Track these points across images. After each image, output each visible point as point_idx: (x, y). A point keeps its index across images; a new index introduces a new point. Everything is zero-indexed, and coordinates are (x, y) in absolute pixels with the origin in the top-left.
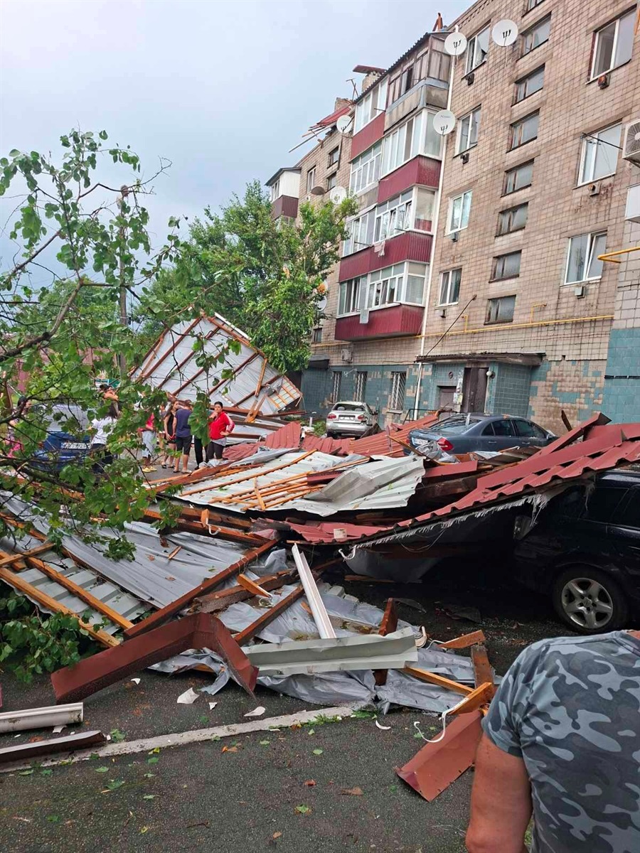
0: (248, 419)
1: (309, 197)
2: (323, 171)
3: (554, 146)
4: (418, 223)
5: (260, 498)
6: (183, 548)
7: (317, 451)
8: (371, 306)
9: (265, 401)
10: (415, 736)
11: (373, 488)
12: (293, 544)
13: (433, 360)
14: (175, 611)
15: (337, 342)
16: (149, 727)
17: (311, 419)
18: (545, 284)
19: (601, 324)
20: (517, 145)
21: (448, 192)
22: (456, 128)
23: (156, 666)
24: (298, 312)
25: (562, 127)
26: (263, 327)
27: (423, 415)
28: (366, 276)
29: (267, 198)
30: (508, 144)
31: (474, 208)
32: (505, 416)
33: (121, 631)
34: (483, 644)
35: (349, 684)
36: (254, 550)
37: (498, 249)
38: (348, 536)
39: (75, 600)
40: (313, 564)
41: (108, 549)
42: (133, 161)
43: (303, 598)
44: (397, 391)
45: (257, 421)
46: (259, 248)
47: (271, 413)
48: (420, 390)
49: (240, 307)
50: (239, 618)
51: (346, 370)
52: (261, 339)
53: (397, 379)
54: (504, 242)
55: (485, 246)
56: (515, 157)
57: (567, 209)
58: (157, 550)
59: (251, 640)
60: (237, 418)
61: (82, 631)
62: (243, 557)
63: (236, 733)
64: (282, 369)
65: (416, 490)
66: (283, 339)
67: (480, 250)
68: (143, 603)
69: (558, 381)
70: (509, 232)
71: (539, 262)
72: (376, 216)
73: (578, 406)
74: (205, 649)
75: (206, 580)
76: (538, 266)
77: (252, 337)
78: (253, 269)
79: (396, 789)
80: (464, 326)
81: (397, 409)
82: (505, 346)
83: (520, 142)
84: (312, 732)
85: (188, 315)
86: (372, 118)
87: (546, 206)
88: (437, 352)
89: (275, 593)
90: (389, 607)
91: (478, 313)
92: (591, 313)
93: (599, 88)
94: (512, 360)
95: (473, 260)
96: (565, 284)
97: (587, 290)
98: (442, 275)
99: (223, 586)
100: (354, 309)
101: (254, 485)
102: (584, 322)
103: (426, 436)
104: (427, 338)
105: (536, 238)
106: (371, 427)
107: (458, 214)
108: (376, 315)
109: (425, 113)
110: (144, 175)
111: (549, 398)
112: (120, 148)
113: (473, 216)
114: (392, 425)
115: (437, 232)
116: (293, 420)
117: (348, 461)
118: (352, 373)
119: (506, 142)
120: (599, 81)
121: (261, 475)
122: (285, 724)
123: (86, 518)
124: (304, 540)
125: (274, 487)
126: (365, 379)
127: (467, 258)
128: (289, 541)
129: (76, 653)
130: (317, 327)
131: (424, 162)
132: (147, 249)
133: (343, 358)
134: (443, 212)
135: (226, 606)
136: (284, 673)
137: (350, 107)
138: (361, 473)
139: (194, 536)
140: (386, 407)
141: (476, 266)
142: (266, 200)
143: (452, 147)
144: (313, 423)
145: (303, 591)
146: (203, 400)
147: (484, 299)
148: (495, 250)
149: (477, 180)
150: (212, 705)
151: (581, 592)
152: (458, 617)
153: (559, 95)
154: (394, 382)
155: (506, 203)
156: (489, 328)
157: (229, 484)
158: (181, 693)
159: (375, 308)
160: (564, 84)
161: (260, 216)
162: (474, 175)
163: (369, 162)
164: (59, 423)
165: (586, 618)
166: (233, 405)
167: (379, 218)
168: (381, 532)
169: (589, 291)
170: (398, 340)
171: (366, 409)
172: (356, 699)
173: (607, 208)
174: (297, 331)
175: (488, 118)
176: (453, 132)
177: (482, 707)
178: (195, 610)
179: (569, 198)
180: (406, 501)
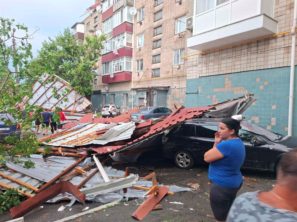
0: (71, 113)
1: (88, 33)
2: (92, 24)
3: (167, 21)
4: (128, 44)
5: (79, 141)
6: (53, 161)
7: (99, 123)
8: (114, 72)
9: (78, 106)
10: (136, 205)
11: (119, 133)
12: (93, 155)
13: (136, 90)
14: (53, 183)
15: (103, 84)
16: (49, 220)
17: (96, 111)
18: (168, 65)
19: (185, 77)
20: (156, 20)
21: (136, 34)
22: (137, 13)
23: (49, 201)
24: (87, 74)
25: (169, 16)
26: (74, 80)
27: (135, 108)
28: (111, 61)
29: (72, 33)
30: (154, 19)
31: (145, 40)
32: (160, 107)
33: (34, 192)
34: (155, 176)
35: (115, 195)
36: (79, 159)
37: (154, 53)
38: (112, 150)
39: (15, 184)
40: (101, 161)
41: (24, 165)
42: (26, 29)
43: (98, 172)
44: (126, 100)
45: (75, 114)
46: (71, 51)
47: (80, 111)
48: (133, 99)
49: (65, 72)
50: (77, 181)
51: (107, 94)
52: (74, 84)
53: (125, 96)
54: (155, 51)
55: (149, 52)
56: (156, 24)
57: (173, 41)
58: (43, 163)
59: (82, 187)
60: (67, 113)
61: (19, 194)
62: (75, 162)
63: (80, 216)
64: (83, 94)
65: (133, 133)
66: (83, 84)
67: (148, 53)
68: (40, 182)
69: (174, 95)
70: (156, 48)
71: (166, 58)
72: (113, 41)
73: (180, 102)
74: (66, 193)
75: (63, 171)
76: (166, 59)
77: (71, 83)
78: (69, 59)
79: (131, 220)
80: (145, 78)
81: (126, 106)
82: (158, 84)
83: (157, 19)
84: (105, 210)
85: (50, 81)
86: (108, 7)
87: (167, 40)
88: (137, 87)
89: (88, 172)
90: (127, 170)
91: (149, 74)
92: (182, 73)
93: (179, 4)
94: (160, 89)
95: (146, 57)
96: (174, 65)
97: (180, 66)
98: (137, 61)
99: (70, 172)
100: (108, 73)
101: (76, 137)
102: (180, 76)
103: (136, 115)
104: (134, 82)
105: (165, 50)
106: (117, 113)
107: (140, 42)
108: (116, 74)
109: (126, 7)
110: (29, 33)
111: (172, 100)
112: (20, 24)
113: (145, 42)
114: (125, 112)
115: (134, 47)
116: (89, 112)
117: (110, 125)
118: (110, 94)
119: (153, 19)
120: (179, 2)
121: (79, 133)
122: (96, 210)
123: (14, 155)
124: (97, 153)
125: (84, 137)
126: (114, 97)
127: (144, 56)
128: (92, 154)
129: (19, 200)
130: (95, 79)
131: (127, 24)
132: (32, 57)
133: (106, 89)
134: (135, 40)
135: (72, 179)
136: (94, 195)
137: (101, 3)
138: (115, 129)
139: (56, 157)
140: (122, 106)
141: (147, 58)
142: (72, 34)
143: (136, 19)
144: (96, 113)
145: (98, 170)
146: (58, 109)
147: (151, 69)
148: (153, 53)
149: (145, 31)
150: (70, 210)
151: (181, 157)
152: (148, 170)
153: (168, 5)
154: (124, 97)
155: (154, 39)
156: (153, 79)
157: (67, 138)
158: (59, 208)
159: (115, 72)
160: (169, 2)
161: (70, 40)
162: (144, 29)
163: (109, 22)
164: (3, 122)
165: (183, 165)
166: (65, 108)
167: (114, 42)
168: (123, 147)
169: (181, 67)
170: (124, 83)
171: (115, 107)
172: (118, 199)
173: (184, 41)
174: (88, 81)
175: (147, 11)
176: (136, 14)
177: (154, 192)
178: (60, 181)
179: (173, 38)
180: (130, 136)
